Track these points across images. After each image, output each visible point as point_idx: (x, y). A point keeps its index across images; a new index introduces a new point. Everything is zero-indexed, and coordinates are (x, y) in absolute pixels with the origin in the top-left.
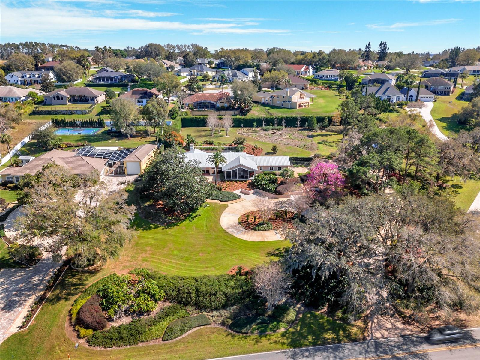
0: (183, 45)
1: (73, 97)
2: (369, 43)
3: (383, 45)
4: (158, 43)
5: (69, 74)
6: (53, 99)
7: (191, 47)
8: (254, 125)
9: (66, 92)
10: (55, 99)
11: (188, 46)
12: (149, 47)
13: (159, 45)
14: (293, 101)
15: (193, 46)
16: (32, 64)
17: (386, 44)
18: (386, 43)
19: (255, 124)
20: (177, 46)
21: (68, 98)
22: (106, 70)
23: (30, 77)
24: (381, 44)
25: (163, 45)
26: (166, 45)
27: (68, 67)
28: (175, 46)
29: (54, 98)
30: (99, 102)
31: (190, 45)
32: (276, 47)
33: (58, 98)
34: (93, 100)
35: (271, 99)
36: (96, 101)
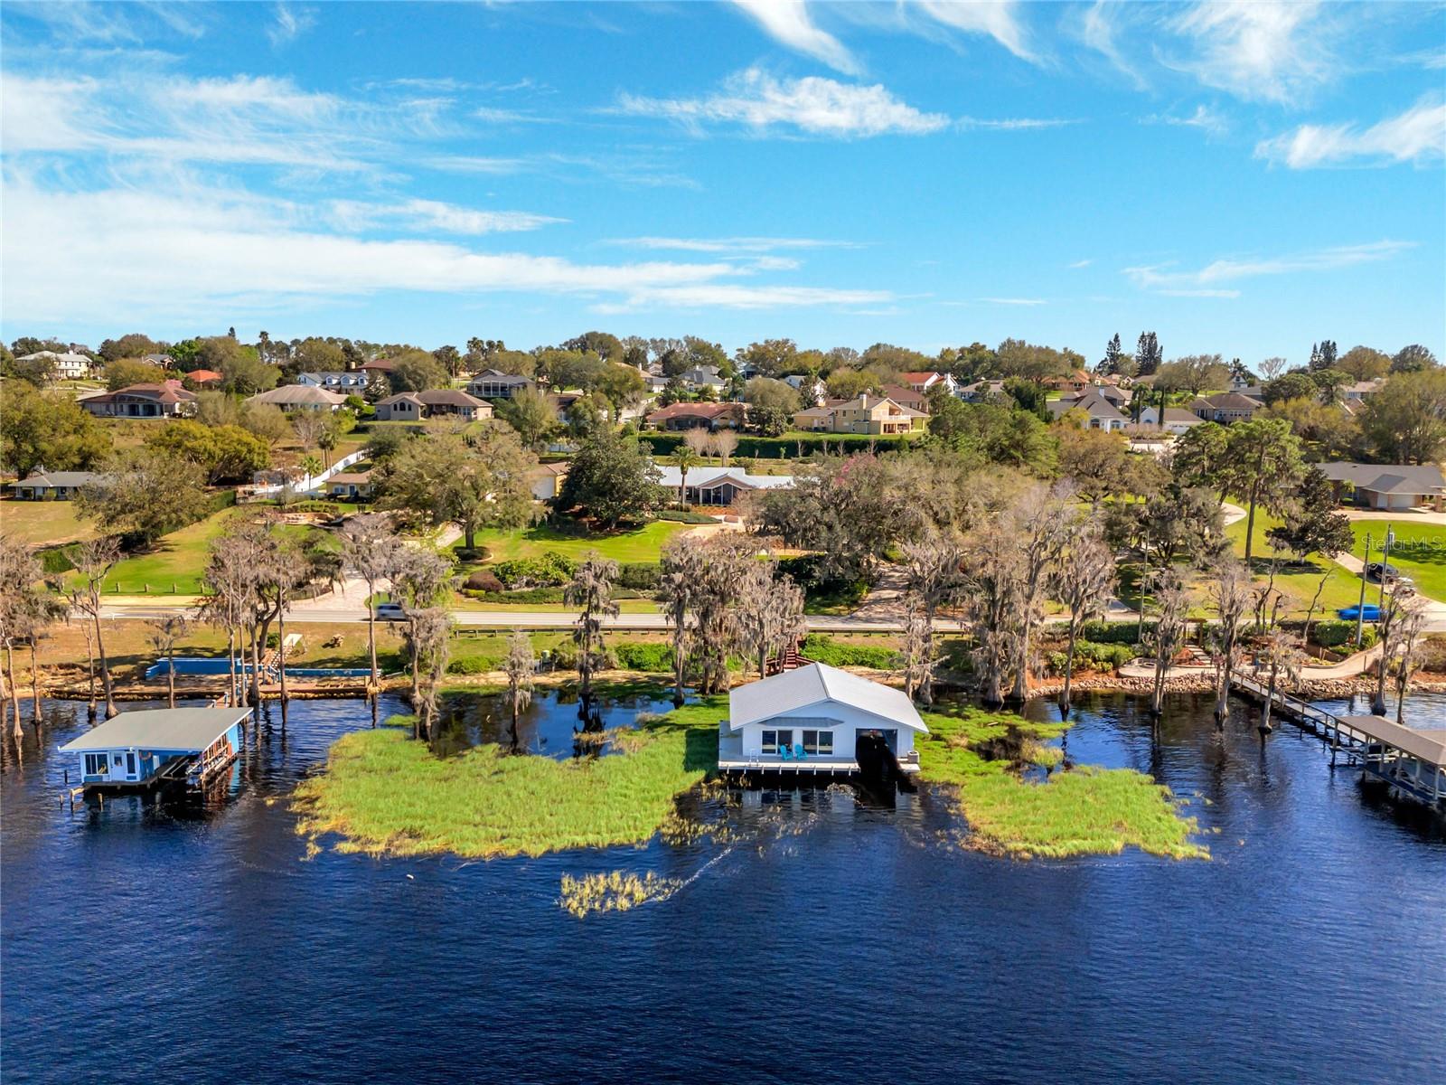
0: (667, 339)
1: (430, 406)
2: (1117, 337)
3: (1149, 342)
4: (608, 332)
5: (420, 375)
6: (392, 408)
7: (685, 344)
8: (780, 452)
9: (418, 397)
10: (395, 409)
11: (678, 342)
12: (587, 339)
13: (611, 336)
14: (874, 418)
15: (690, 341)
16: (340, 363)
17: (1152, 336)
18: (1154, 334)
19: (783, 450)
20: (653, 341)
21: (422, 407)
22: (493, 373)
23: (339, 383)
24: (1143, 336)
25: (620, 340)
26: (627, 338)
27: (420, 363)
28: (648, 341)
29: (395, 406)
30: (480, 418)
31: (681, 339)
32: (883, 342)
33: (403, 407)
34: (469, 414)
35: (831, 419)
36: (473, 416)
